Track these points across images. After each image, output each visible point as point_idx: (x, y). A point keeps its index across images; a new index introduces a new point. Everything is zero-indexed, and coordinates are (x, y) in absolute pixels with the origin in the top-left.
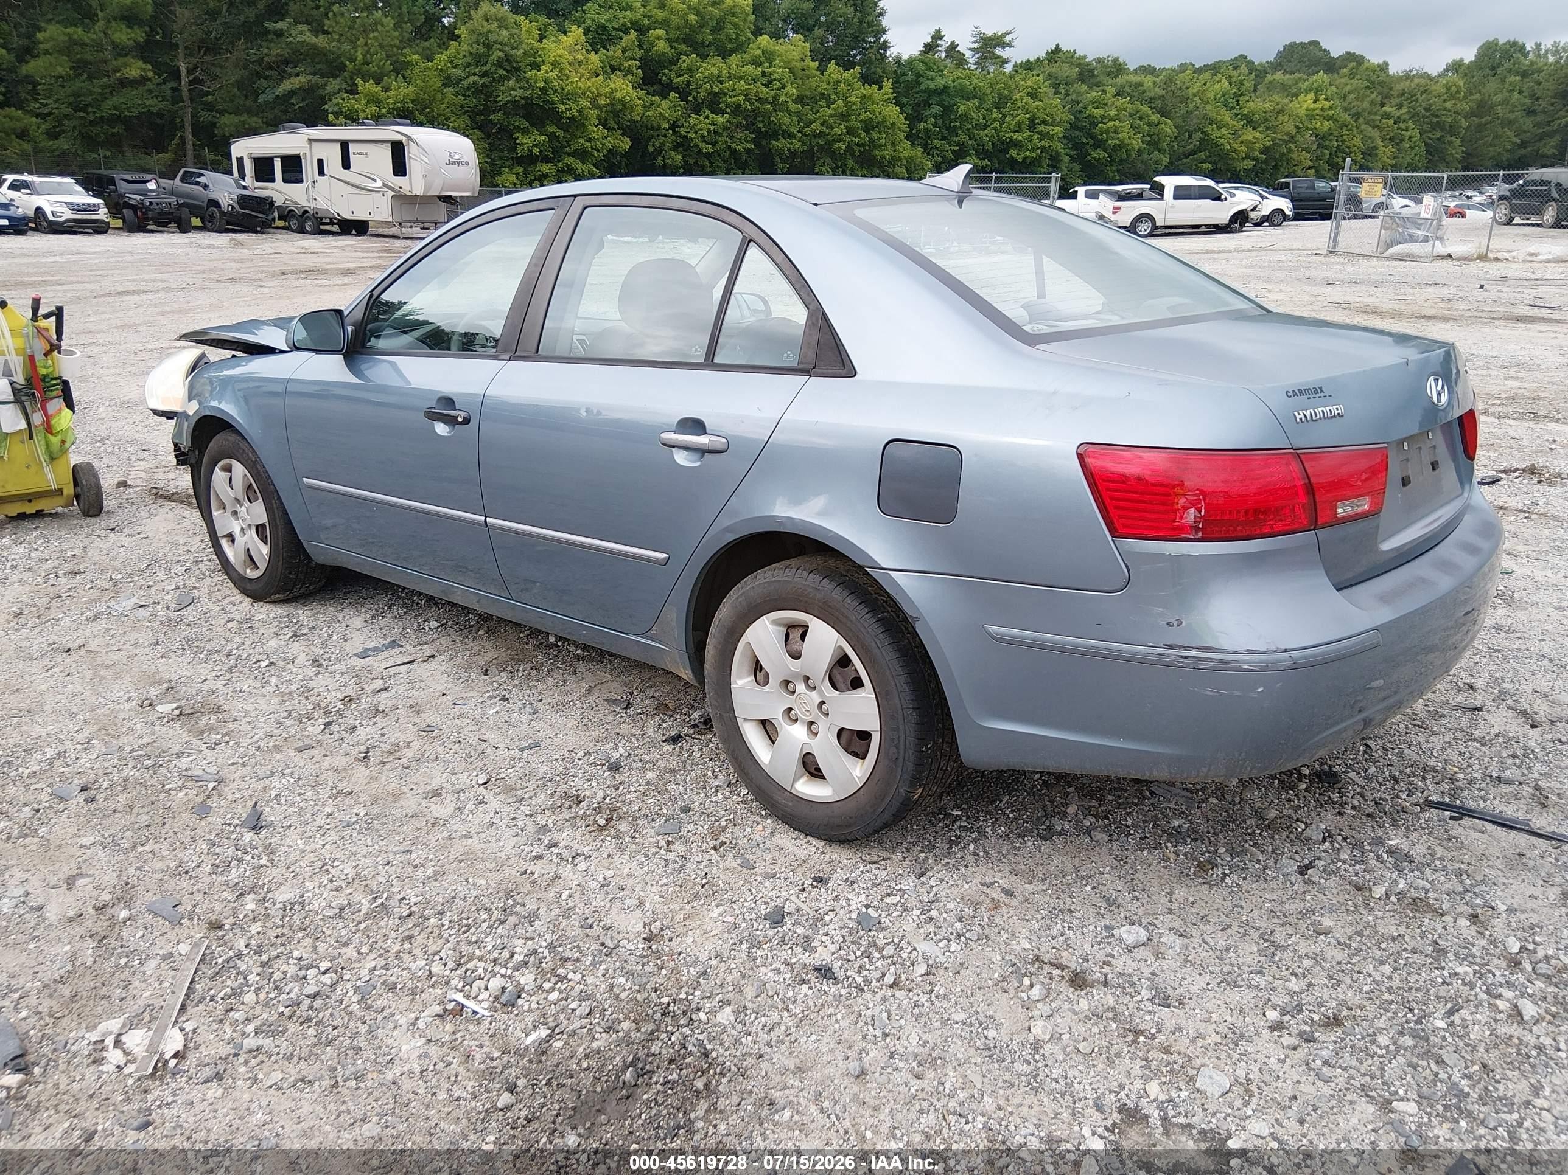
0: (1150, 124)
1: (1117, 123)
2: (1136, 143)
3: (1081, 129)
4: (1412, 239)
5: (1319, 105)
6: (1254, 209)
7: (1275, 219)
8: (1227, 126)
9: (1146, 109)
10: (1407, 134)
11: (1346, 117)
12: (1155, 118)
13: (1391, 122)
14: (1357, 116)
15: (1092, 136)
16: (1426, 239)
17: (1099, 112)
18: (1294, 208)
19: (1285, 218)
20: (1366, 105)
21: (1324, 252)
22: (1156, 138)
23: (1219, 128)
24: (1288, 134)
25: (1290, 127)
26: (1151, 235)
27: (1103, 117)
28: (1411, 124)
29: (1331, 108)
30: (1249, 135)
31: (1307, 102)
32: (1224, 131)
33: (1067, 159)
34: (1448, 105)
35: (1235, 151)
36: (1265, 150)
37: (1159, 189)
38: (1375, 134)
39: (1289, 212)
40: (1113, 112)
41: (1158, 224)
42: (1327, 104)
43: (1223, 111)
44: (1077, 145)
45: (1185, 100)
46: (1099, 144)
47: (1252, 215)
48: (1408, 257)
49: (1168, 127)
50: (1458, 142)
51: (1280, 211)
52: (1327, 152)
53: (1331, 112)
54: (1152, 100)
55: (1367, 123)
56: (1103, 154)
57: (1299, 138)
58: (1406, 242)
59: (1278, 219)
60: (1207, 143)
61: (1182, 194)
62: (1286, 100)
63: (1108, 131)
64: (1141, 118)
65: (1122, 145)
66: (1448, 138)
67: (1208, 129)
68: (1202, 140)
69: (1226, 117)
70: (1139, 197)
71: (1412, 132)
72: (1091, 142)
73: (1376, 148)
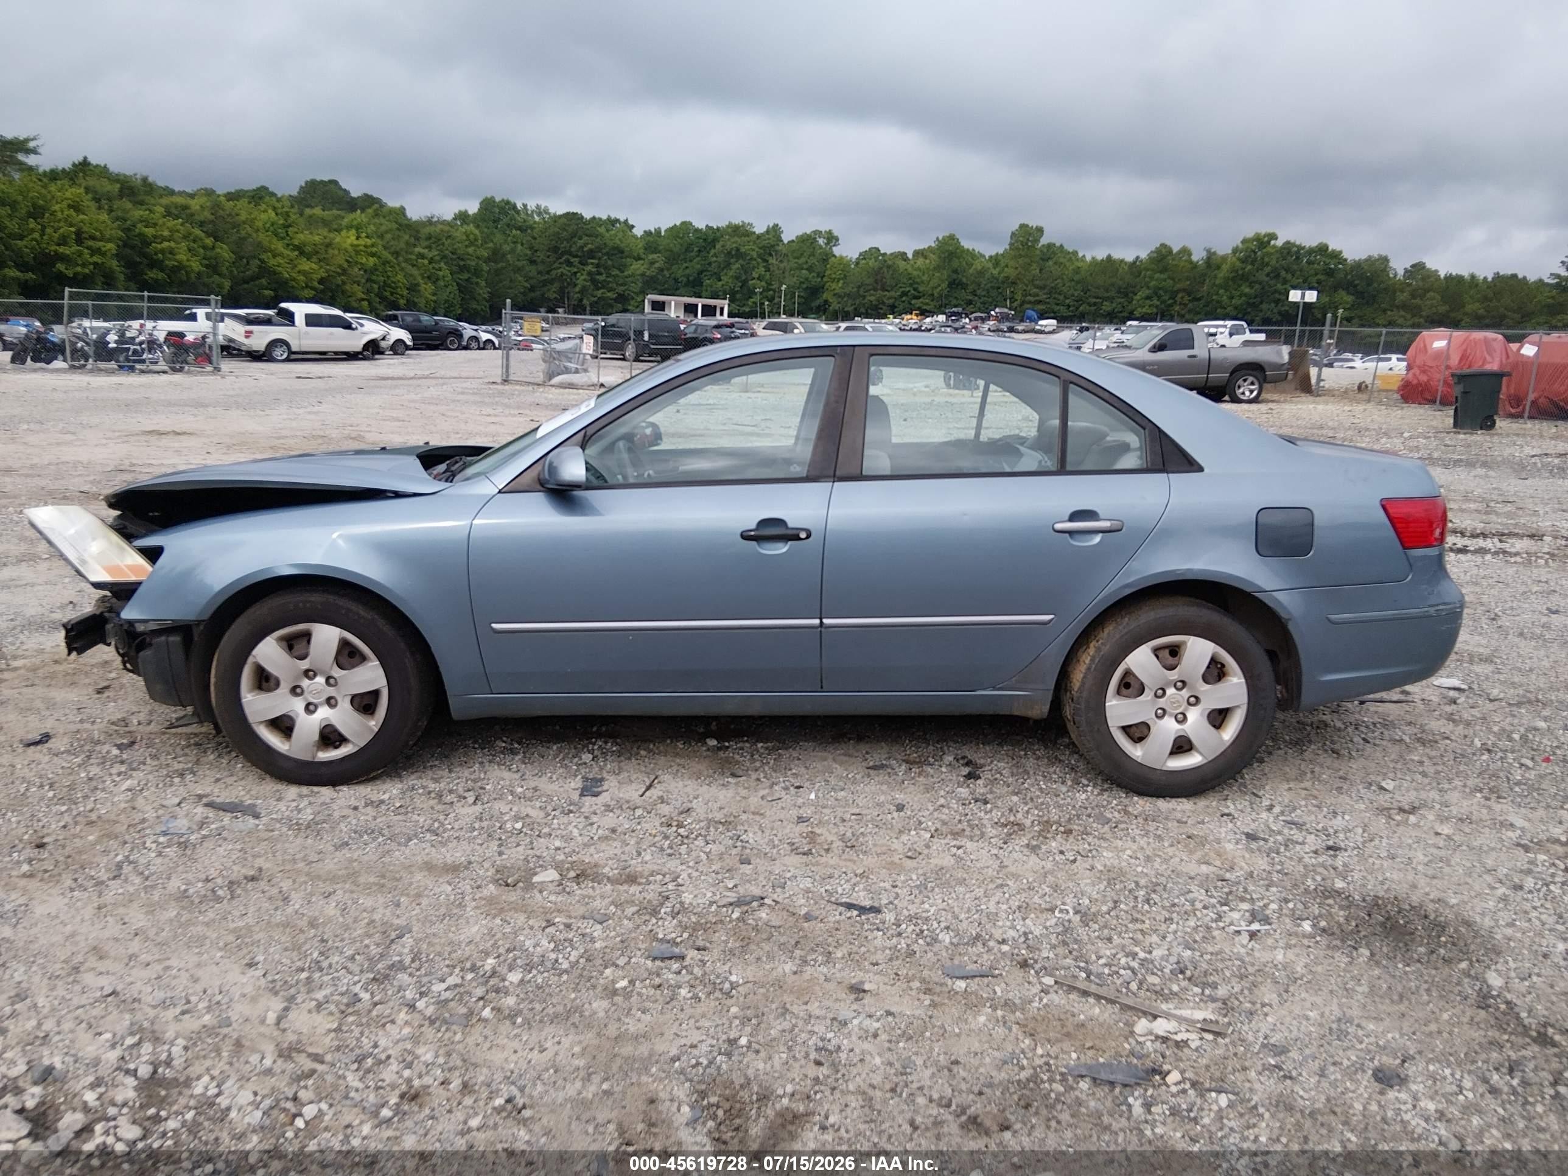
0: (204, 248)
1: (172, 244)
2: (195, 265)
3: (133, 247)
4: (567, 371)
5: (361, 242)
6: (384, 339)
7: (399, 347)
8: (281, 255)
9: (197, 232)
10: (441, 273)
11: (386, 255)
12: (209, 241)
13: (426, 262)
14: (396, 254)
15: (145, 255)
16: (577, 371)
17: (149, 232)
18: (414, 339)
19: (407, 348)
20: (402, 245)
21: (499, 380)
22: (213, 262)
23: (274, 256)
24: (340, 266)
25: (340, 260)
26: (288, 360)
27: (155, 237)
28: (442, 264)
29: (373, 246)
30: (306, 265)
31: (349, 239)
32: (279, 260)
33: (122, 277)
34: (471, 250)
35: (294, 280)
36: (321, 281)
37: (288, 317)
38: (415, 272)
39: (409, 343)
40: (166, 233)
41: (294, 349)
42: (369, 242)
43: (275, 240)
44: (130, 264)
45: (236, 226)
46: (154, 264)
47: (383, 344)
48: (571, 386)
49: (224, 252)
50: (483, 284)
51: (400, 341)
52: (376, 286)
53: (374, 249)
54: (201, 224)
55: (406, 261)
56: (161, 276)
57: (350, 271)
58: (563, 373)
59: (401, 348)
60: (265, 271)
61: (312, 321)
62: (332, 235)
63: (162, 251)
64: (194, 241)
65: (179, 267)
66: (475, 280)
67: (264, 256)
68: (260, 267)
69: (279, 246)
70: (268, 322)
71: (445, 272)
72: (145, 261)
73: (418, 285)
